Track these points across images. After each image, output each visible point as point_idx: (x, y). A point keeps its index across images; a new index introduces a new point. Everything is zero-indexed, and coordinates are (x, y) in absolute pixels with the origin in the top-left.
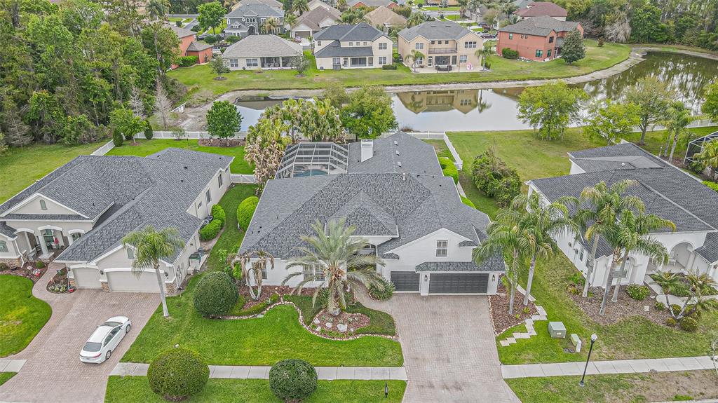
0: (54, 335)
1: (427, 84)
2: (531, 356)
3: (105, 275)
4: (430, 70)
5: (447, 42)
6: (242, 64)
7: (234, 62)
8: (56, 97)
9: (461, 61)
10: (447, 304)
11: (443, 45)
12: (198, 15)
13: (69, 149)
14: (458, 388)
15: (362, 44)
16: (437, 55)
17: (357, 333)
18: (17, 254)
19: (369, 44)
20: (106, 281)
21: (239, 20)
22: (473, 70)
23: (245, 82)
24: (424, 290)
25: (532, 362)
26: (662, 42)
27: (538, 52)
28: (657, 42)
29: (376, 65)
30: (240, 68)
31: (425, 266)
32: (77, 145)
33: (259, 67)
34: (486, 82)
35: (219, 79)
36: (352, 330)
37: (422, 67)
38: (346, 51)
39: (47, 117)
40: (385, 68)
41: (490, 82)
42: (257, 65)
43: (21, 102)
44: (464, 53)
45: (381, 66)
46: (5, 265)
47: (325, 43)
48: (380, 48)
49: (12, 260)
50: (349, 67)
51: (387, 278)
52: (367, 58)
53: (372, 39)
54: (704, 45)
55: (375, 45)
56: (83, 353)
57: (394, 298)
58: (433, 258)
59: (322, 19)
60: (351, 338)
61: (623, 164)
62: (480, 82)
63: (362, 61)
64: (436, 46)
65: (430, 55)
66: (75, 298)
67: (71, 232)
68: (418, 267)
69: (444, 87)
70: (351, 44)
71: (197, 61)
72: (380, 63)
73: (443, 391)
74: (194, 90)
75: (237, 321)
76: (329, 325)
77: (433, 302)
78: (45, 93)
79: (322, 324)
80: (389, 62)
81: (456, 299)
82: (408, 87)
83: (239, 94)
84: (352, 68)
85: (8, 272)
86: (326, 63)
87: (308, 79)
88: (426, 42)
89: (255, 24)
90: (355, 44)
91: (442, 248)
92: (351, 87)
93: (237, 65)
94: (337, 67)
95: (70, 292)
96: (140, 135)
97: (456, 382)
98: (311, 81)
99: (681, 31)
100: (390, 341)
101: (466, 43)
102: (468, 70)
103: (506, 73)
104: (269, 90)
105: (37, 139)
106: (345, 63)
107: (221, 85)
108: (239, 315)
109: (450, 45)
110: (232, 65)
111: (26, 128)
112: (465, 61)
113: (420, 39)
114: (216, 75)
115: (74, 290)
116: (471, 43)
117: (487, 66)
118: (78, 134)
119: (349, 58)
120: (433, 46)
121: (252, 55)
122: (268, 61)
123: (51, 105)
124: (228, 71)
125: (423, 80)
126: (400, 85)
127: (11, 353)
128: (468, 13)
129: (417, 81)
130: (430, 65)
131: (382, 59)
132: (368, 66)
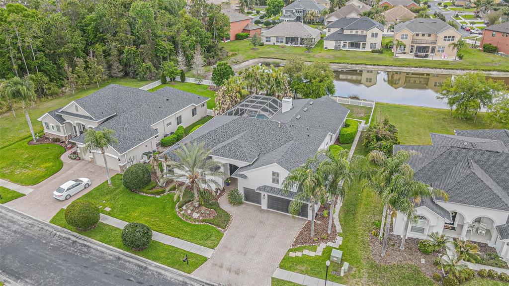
0: (55, 180)
1: (401, 66)
2: (303, 269)
3: (92, 154)
4: (410, 56)
6: (273, 40)
7: (268, 39)
8: (139, 51)
9: (439, 51)
10: (274, 218)
11: (426, 37)
12: (267, 7)
13: (139, 82)
14: (237, 273)
15: (359, 33)
16: (418, 45)
17: (203, 221)
18: (65, 133)
19: (365, 33)
20: (92, 157)
21: (291, 11)
22: (447, 59)
23: (269, 53)
24: (264, 205)
25: (302, 272)
29: (368, 48)
30: (271, 43)
31: (264, 188)
32: (143, 81)
33: (284, 44)
34: (453, 69)
35: (254, 49)
36: (201, 218)
37: (404, 53)
38: (347, 37)
39: (132, 62)
40: (373, 52)
41: (457, 69)
42: (282, 42)
43: (121, 52)
44: (442, 45)
45: (371, 50)
46: (59, 139)
47: (333, 30)
48: (372, 36)
49: (61, 137)
50: (347, 49)
51: (241, 191)
52: (361, 43)
53: (367, 29)
55: (369, 34)
56: (56, 193)
57: (243, 206)
58: (269, 183)
59: (350, 13)
60: (197, 223)
61: (466, 143)
62: (447, 69)
63: (357, 45)
64: (420, 37)
65: (413, 45)
66: (77, 164)
67: (89, 126)
68: (259, 189)
69: (421, 70)
70: (351, 32)
71: (247, 37)
72: (371, 48)
73: (226, 272)
74: (233, 55)
75: (145, 196)
76: (189, 212)
77: (266, 215)
78: (134, 48)
79: (186, 211)
80: (378, 47)
81: (283, 217)
83: (263, 60)
84: (349, 49)
85: (59, 143)
86: (330, 45)
87: (312, 54)
88: (410, 34)
89: (301, 15)
90: (354, 32)
91: (275, 177)
92: (340, 63)
93: (270, 41)
94: (337, 48)
95: (77, 160)
96: (178, 78)
97: (239, 269)
98: (313, 57)
100: (219, 231)
101: (445, 37)
102: (442, 59)
103: (475, 64)
104: (283, 59)
105: (126, 74)
106: (344, 45)
107: (254, 53)
108: (147, 193)
109: (432, 38)
110: (267, 41)
111: (121, 67)
112: (443, 51)
113: (406, 32)
114: (252, 46)
115: (80, 159)
116: (449, 37)
117: (461, 57)
118: (145, 74)
119: (348, 42)
120: (417, 38)
121: (281, 35)
122: (293, 40)
123: (135, 55)
124: (263, 44)
125: (398, 63)
126: (378, 65)
127: (30, 185)
128: (481, 14)
129: (395, 63)
130: (411, 52)
131: (373, 45)
132: (361, 49)
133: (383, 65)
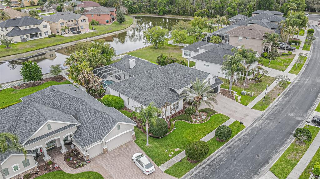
5: (72, 21)
9: (81, 29)
11: (71, 23)
15: (32, 27)
16: (70, 27)
19: (36, 26)
22: (89, 31)
26: (135, 13)
27: (107, 21)
28: (134, 13)
29: (44, 36)
37: (66, 33)
38: (25, 32)
44: (81, 25)
45: (47, 36)
47: (10, 29)
48: (44, 27)
50: (30, 39)
52: (38, 33)
53: (38, 23)
54: (150, 12)
55: (40, 26)
63: (36, 35)
70: (26, 27)
72: (46, 35)
80: (50, 34)
82: (70, 43)
84: (32, 39)
86: (17, 39)
88: (65, 22)
90: (28, 27)
94: (24, 41)
99: (140, 8)
101: (82, 20)
106: (28, 38)
109: (74, 22)
113: (62, 21)
117: (94, 29)
119: (29, 35)
126: (66, 43)
130: (69, 32)
131: (46, 33)
132: (40, 37)
133: (68, 42)
